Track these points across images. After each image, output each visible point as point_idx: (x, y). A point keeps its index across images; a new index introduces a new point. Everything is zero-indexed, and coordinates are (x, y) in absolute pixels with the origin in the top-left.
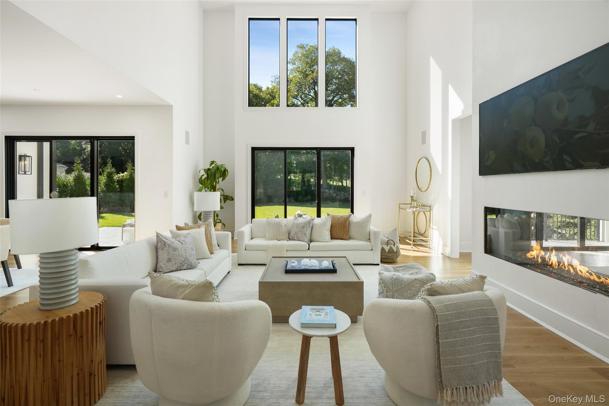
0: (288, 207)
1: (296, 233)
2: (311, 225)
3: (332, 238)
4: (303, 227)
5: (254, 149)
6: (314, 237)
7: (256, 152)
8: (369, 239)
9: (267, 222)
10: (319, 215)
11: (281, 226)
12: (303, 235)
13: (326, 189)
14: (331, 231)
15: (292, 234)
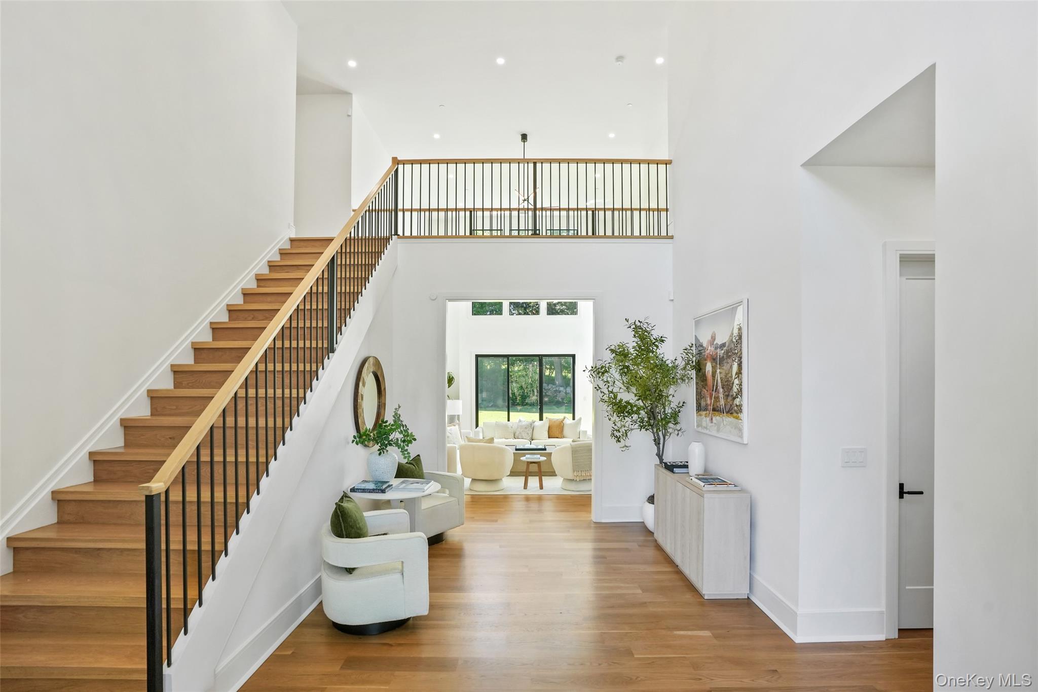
0: (511, 413)
1: (520, 433)
2: (532, 427)
3: (549, 438)
4: (526, 428)
5: (477, 356)
6: (534, 437)
7: (479, 358)
8: (578, 437)
9: (496, 424)
10: (541, 419)
11: (508, 428)
12: (526, 434)
13: (561, 386)
14: (548, 432)
15: (517, 434)
